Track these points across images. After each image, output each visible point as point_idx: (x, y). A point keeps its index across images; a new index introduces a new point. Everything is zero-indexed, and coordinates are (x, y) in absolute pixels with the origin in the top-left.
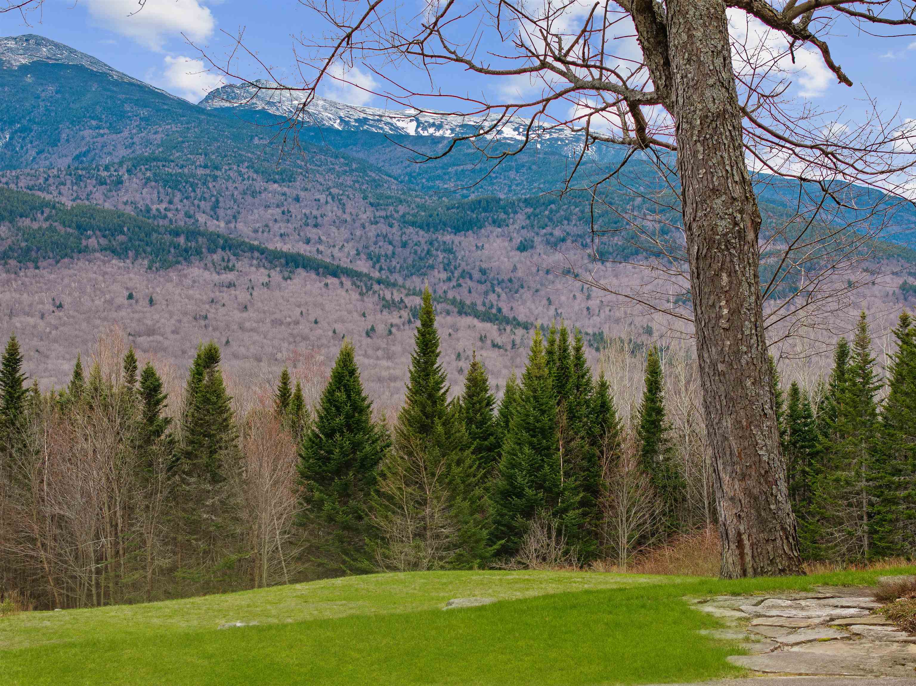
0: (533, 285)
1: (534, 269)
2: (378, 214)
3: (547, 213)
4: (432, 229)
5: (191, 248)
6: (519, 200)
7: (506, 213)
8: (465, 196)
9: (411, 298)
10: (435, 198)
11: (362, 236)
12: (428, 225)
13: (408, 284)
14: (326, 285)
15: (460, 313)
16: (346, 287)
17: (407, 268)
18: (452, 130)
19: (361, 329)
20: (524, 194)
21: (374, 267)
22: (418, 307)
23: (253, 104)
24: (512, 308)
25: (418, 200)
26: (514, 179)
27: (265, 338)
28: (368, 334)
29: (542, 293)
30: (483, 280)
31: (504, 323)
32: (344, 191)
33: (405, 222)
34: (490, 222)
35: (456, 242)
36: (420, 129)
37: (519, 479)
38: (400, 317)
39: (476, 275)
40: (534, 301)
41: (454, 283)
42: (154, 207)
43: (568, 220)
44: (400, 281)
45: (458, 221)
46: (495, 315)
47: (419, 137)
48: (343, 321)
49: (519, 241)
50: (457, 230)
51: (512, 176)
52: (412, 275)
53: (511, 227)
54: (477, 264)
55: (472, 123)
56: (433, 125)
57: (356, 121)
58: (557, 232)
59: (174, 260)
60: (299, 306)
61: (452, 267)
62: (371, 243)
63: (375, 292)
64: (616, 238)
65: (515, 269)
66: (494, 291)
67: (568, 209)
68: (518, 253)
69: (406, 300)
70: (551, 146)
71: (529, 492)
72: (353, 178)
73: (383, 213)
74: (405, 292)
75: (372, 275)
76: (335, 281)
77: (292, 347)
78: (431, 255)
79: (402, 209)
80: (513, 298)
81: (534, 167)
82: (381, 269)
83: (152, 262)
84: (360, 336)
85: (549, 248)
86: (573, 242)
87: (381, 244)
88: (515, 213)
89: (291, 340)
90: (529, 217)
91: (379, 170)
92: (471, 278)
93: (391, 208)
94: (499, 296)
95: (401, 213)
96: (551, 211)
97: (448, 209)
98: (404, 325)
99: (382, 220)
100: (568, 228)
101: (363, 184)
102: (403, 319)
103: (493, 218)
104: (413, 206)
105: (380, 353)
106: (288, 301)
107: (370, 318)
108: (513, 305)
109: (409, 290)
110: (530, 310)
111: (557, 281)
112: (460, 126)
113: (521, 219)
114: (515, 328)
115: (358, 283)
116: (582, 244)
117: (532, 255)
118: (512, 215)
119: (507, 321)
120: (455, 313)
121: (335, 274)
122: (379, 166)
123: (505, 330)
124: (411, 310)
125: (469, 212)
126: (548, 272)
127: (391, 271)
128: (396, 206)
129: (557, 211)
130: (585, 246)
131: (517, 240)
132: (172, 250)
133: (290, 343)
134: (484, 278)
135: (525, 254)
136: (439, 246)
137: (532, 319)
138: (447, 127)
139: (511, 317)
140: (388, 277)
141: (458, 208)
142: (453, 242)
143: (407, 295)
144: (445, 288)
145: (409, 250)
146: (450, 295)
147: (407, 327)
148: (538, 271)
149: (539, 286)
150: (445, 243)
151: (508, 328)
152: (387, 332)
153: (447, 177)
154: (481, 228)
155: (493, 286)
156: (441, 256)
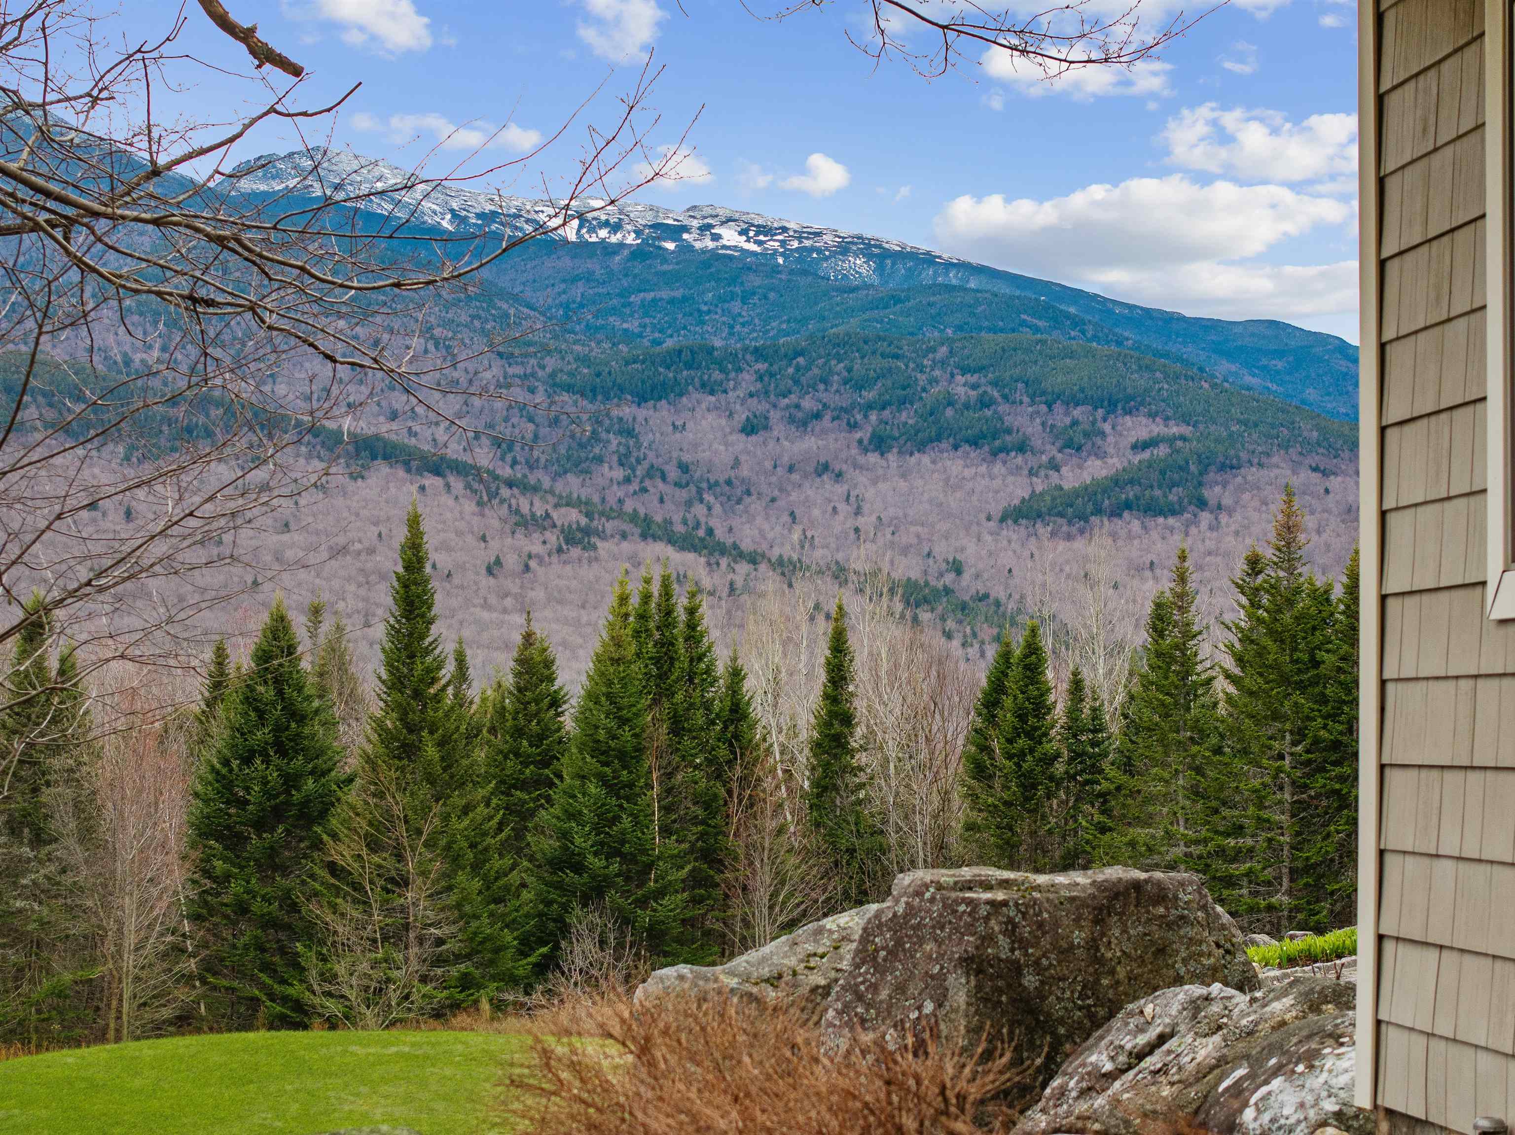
0: (764, 489)
1: (768, 465)
2: (510, 371)
3: (791, 370)
4: (600, 397)
5: (197, 425)
6: (745, 349)
7: (723, 370)
8: (657, 343)
9: (563, 510)
10: (606, 345)
11: (483, 408)
12: (594, 390)
13: (559, 487)
14: (422, 488)
15: (644, 536)
16: (454, 492)
17: (558, 461)
18: (638, 233)
19: (479, 562)
20: (755, 339)
21: (502, 459)
22: (574, 526)
23: (307, 187)
24: (731, 530)
25: (578, 348)
26: (740, 314)
27: (318, 576)
28: (490, 571)
29: (780, 503)
30: (684, 482)
31: (716, 554)
32: (455, 333)
33: (555, 385)
34: (697, 385)
35: (640, 419)
36: (584, 230)
37: (578, 840)
38: (544, 542)
39: (673, 473)
40: (767, 517)
41: (635, 486)
42: (137, 357)
43: (825, 381)
44: (546, 482)
45: (643, 382)
46: (702, 540)
47: (583, 245)
48: (449, 549)
49: (744, 417)
50: (641, 399)
51: (736, 310)
52: (565, 472)
53: (731, 394)
54: (675, 454)
55: (671, 222)
56: (606, 224)
57: (479, 216)
58: (808, 403)
59: (168, 445)
60: (376, 524)
61: (633, 460)
62: (498, 418)
63: (502, 501)
64: (904, 414)
65: (736, 463)
66: (701, 501)
67: (825, 364)
68: (743, 437)
69: (555, 515)
70: (798, 260)
71: (595, 862)
72: (471, 311)
73: (518, 370)
74: (552, 500)
75: (499, 472)
76: (438, 481)
77: (362, 592)
78: (598, 440)
79: (551, 363)
80: (733, 512)
81: (772, 295)
82: (514, 462)
83: (132, 448)
84: (477, 573)
85: (793, 429)
86: (833, 419)
87: (515, 420)
88: (739, 370)
89: (361, 579)
90: (761, 378)
91: (516, 298)
92: (664, 478)
93: (533, 361)
94: (709, 509)
95: (549, 370)
96: (798, 368)
97: (627, 363)
98: (549, 555)
99: (518, 381)
100: (824, 397)
101: (487, 321)
102: (548, 546)
103: (701, 378)
104: (569, 358)
105: (509, 602)
106: (357, 515)
107: (494, 544)
108: (734, 524)
109: (560, 497)
110: (761, 531)
111: (807, 484)
112: (651, 227)
113: (747, 380)
114: (735, 562)
115: (476, 485)
116: (848, 424)
117: (764, 443)
118: (733, 375)
119: (722, 549)
120: (637, 538)
121: (437, 471)
122: (516, 290)
123: (718, 564)
124: (562, 531)
125: (661, 370)
126: (791, 469)
127: (532, 466)
128: (542, 358)
129: (808, 368)
130: (853, 426)
131: (741, 416)
132: (165, 428)
133: (359, 586)
134: (685, 478)
135: (753, 438)
136: (612, 425)
137: (764, 546)
138: (629, 227)
139: (729, 541)
140: (525, 476)
141: (643, 362)
142: (634, 419)
143: (556, 506)
144: (620, 494)
145: (561, 432)
146: (629, 506)
147: (555, 558)
148: (775, 467)
149: (776, 493)
150: (621, 419)
151: (724, 562)
152: (522, 567)
153: (627, 311)
154: (681, 395)
155: (700, 491)
156: (615, 441)
